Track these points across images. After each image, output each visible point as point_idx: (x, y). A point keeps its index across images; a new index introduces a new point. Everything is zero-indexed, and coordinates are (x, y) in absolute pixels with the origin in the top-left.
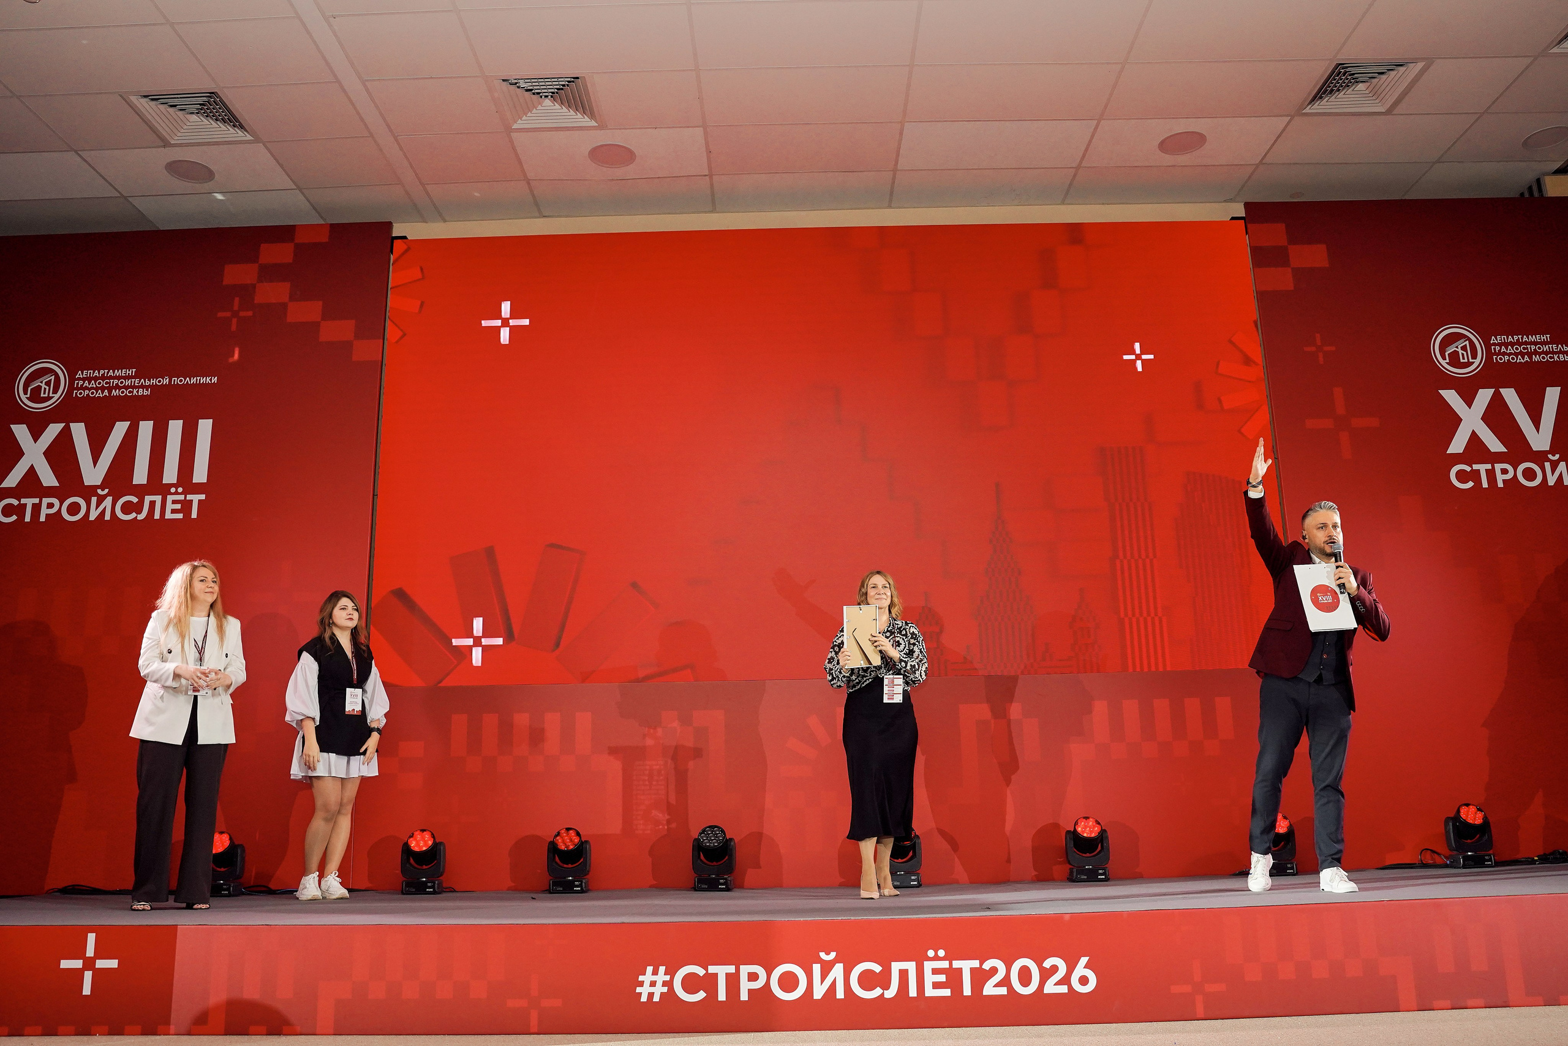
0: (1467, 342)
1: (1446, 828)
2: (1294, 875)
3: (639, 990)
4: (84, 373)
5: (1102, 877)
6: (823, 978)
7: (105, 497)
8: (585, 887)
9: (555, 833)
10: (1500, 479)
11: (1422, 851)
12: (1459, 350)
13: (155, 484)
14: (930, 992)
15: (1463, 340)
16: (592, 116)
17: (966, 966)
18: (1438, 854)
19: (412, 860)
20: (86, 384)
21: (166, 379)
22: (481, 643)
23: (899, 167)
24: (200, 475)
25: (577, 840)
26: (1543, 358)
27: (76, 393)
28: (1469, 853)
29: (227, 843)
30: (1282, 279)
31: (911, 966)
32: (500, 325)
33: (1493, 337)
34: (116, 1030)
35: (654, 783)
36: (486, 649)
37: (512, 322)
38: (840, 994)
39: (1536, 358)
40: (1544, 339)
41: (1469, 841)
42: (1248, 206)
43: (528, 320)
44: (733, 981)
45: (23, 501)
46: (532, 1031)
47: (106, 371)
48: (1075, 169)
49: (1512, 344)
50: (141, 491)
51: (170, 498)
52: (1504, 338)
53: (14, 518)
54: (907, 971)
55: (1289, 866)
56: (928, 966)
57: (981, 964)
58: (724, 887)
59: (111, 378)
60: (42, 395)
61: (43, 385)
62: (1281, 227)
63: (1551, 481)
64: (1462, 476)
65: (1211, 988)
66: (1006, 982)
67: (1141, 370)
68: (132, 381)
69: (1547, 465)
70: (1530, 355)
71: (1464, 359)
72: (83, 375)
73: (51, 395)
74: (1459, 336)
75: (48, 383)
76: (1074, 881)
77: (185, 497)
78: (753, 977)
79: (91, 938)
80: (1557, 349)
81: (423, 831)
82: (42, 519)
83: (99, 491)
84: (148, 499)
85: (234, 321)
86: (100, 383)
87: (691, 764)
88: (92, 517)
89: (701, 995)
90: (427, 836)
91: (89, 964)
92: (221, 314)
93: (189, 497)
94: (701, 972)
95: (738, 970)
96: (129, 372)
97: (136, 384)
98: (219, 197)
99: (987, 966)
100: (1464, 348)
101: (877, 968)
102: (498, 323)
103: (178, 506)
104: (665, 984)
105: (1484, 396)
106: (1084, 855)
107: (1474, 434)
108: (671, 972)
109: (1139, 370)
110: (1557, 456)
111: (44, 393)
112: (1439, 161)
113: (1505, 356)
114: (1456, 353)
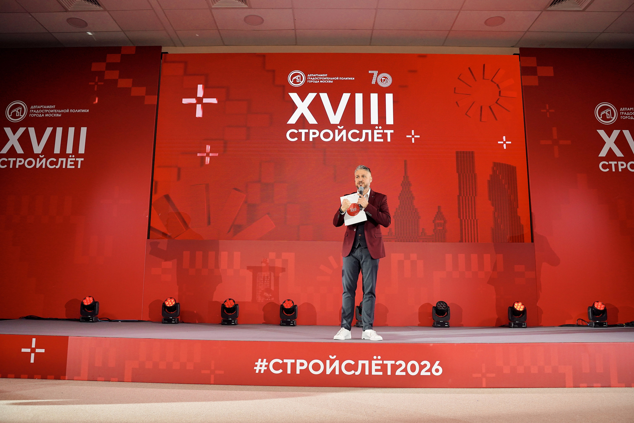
0: (610, 110)
1: (588, 311)
2: (525, 328)
3: (255, 368)
4: (34, 107)
5: (447, 326)
6: (331, 365)
7: (42, 158)
8: (236, 323)
9: (225, 301)
10: (620, 168)
11: (578, 320)
12: (607, 113)
13: (63, 153)
14: (374, 373)
15: (608, 109)
16: (246, 3)
17: (389, 363)
18: (585, 321)
19: (166, 310)
20: (35, 111)
21: (68, 110)
23: (375, 28)
24: (82, 150)
25: (233, 304)
27: (31, 115)
28: (597, 321)
29: (92, 301)
30: (533, 81)
31: (367, 362)
33: (621, 108)
34: (44, 377)
35: (265, 281)
38: (337, 373)
41: (597, 316)
42: (521, 49)
44: (294, 366)
45: (9, 159)
46: (211, 383)
47: (43, 106)
48: (448, 32)
49: (629, 111)
50: (57, 156)
51: (69, 160)
52: (626, 109)
53: (6, 166)
54: (365, 364)
55: (523, 324)
56: (374, 362)
57: (395, 362)
58: (293, 324)
59: (45, 109)
60: (17, 116)
61: (17, 112)
62: (534, 59)
64: (604, 166)
65: (489, 375)
66: (405, 370)
68: (53, 111)
71: (608, 117)
72: (33, 107)
73: (20, 116)
74: (607, 107)
75: (19, 111)
76: (435, 327)
77: (76, 159)
78: (302, 364)
79: (34, 340)
81: (171, 298)
82: (17, 167)
83: (40, 156)
84: (60, 160)
85: (96, 86)
86: (40, 111)
87: (280, 275)
88: (38, 167)
89: (281, 371)
90: (173, 301)
91: (33, 350)
92: (90, 83)
93: (77, 159)
94: (281, 362)
95: (296, 361)
96: (52, 107)
97: (55, 112)
98: (90, 34)
99: (398, 363)
100: (609, 113)
101: (353, 363)
103: (73, 163)
104: (266, 366)
105: (616, 133)
106: (440, 316)
107: (610, 150)
108: (269, 361)
111: (18, 115)
112: (603, 32)
113: (626, 117)
114: (605, 114)
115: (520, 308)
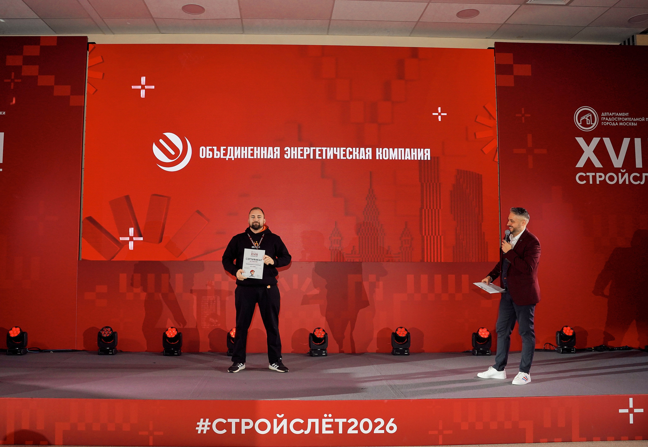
0: (591, 115)
1: (556, 336)
2: (490, 355)
3: (197, 428)
5: (406, 353)
6: (278, 425)
8: (179, 353)
10: (598, 180)
11: (546, 344)
12: (587, 119)
14: (324, 431)
15: (589, 114)
17: (341, 422)
18: (552, 345)
19: (102, 340)
22: (133, 239)
23: (332, 18)
25: (176, 333)
26: (624, 124)
28: (565, 347)
29: (19, 332)
30: (509, 81)
31: (316, 421)
32: (141, 88)
33: (603, 113)
35: (211, 306)
36: (135, 242)
37: (146, 87)
38: (285, 432)
39: (621, 124)
40: (626, 115)
41: (566, 342)
42: (496, 43)
43: (154, 86)
44: (238, 425)
46: (150, 445)
48: (416, 22)
49: (611, 117)
52: (608, 114)
54: (314, 423)
55: (488, 351)
56: (324, 422)
57: (348, 420)
62: (511, 55)
63: (620, 182)
64: (581, 178)
65: (446, 432)
66: (358, 427)
67: (440, 121)
69: (620, 174)
70: (618, 122)
71: (588, 123)
74: (587, 112)
76: (394, 355)
78: (247, 424)
80: (631, 120)
81: (107, 326)
85: (12, 84)
87: (227, 298)
89: (224, 431)
90: (109, 329)
92: (6, 81)
94: (224, 421)
95: (241, 421)
99: (350, 421)
100: (589, 118)
101: (302, 421)
102: (140, 87)
104: (208, 426)
105: (595, 141)
106: (399, 343)
107: (589, 159)
108: (211, 421)
109: (439, 121)
110: (625, 170)
112: (587, 26)
113: (607, 123)
114: (585, 120)
115: (485, 334)
